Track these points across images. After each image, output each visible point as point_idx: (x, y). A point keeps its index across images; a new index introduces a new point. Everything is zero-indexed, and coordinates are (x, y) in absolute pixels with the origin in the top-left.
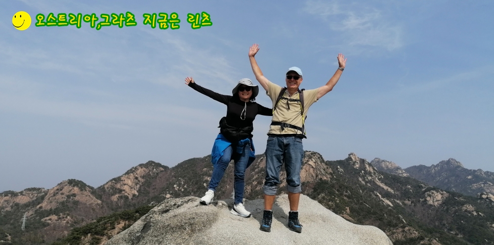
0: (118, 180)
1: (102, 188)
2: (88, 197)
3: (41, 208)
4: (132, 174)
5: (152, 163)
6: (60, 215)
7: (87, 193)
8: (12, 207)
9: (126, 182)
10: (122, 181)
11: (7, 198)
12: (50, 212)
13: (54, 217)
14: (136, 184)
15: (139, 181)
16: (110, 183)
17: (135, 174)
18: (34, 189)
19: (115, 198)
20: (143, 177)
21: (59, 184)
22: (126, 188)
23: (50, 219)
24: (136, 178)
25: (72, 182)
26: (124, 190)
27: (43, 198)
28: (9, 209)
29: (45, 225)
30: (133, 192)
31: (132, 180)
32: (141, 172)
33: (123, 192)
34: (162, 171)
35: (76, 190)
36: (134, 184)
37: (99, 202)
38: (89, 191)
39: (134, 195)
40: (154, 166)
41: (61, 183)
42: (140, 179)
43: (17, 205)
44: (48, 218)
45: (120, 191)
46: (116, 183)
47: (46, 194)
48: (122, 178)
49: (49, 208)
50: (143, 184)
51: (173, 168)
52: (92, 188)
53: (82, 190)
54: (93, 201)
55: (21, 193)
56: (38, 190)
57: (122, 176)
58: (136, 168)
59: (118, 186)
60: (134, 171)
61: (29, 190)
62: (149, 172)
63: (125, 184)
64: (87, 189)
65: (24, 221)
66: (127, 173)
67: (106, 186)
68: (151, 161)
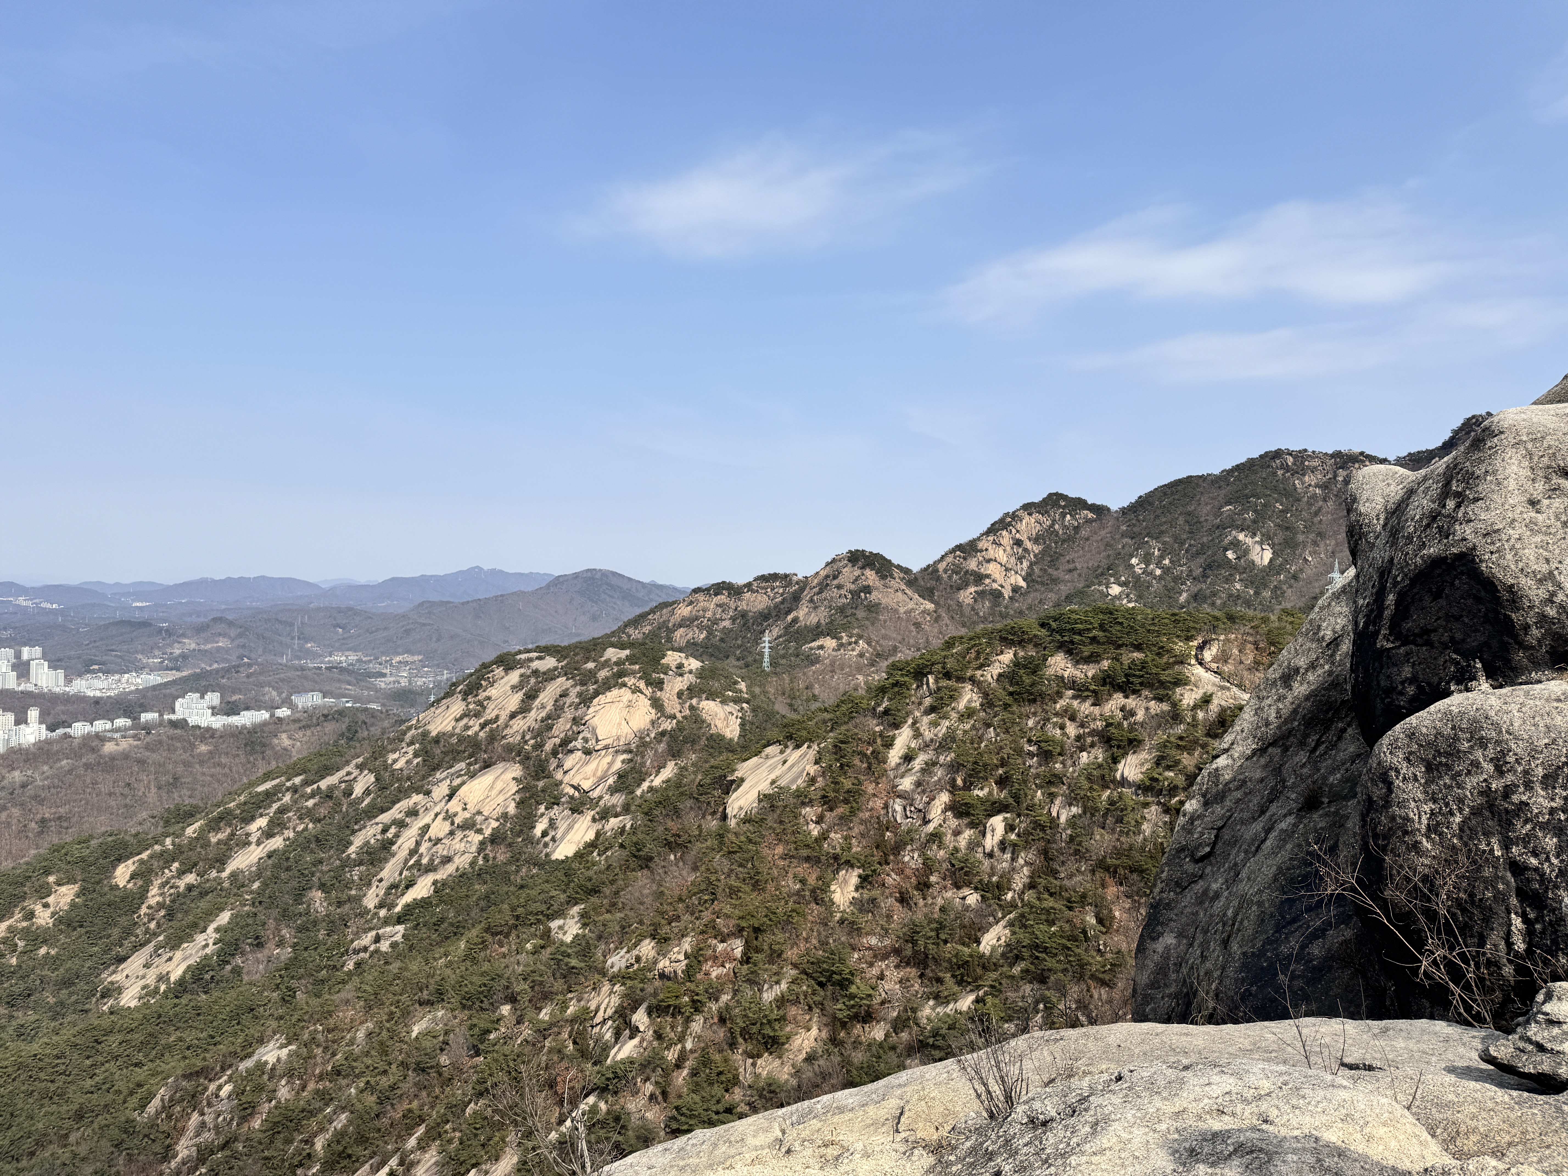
0: (969, 549)
1: (931, 571)
2: (900, 594)
3: (795, 620)
4: (1004, 533)
5: (1058, 500)
6: (841, 638)
7: (897, 583)
8: (733, 619)
9: (991, 554)
10: (981, 551)
11: (722, 598)
12: (817, 632)
13: (830, 643)
14: (1020, 559)
15: (1026, 550)
16: (950, 559)
17: (1014, 531)
18: (774, 577)
19: (967, 595)
20: (1036, 540)
21: (828, 564)
22: (992, 569)
23: (821, 647)
24: (1018, 543)
25: (857, 558)
26: (988, 576)
27: (796, 598)
28: (727, 624)
29: (812, 660)
30: (1013, 581)
31: (1008, 548)
32: (1029, 525)
33: (987, 581)
34: (1088, 521)
35: (870, 576)
36: (1013, 560)
37: (930, 606)
38: (902, 579)
39: (1016, 589)
40: (1064, 507)
41: (834, 561)
42: (1028, 545)
43: (744, 615)
44: (813, 644)
45: (979, 578)
46: (965, 559)
47: (802, 590)
48: (981, 545)
49: (813, 619)
50: (1039, 558)
51: (1124, 511)
52: (907, 571)
53: (883, 577)
54: (911, 605)
55: (749, 585)
56: (786, 578)
57: (979, 539)
58: (1014, 516)
59: (972, 564)
60: (1010, 524)
61: (763, 578)
62: (1052, 526)
63: (989, 561)
64: (896, 573)
65: (767, 650)
66: (993, 530)
67: (942, 566)
68: (1056, 494)
